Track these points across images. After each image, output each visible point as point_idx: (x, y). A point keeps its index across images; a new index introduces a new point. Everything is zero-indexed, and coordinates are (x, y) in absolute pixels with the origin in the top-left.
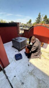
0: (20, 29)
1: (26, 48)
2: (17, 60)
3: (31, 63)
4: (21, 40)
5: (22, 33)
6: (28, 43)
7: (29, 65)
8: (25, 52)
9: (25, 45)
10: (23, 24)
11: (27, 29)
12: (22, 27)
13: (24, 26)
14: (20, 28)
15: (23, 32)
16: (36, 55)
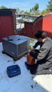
0: (17, 21)
1: (29, 54)
2: (10, 77)
3: (36, 83)
4: (19, 40)
5: (22, 28)
6: (32, 47)
7: (32, 87)
8: (26, 63)
9: (26, 49)
10: (23, 11)
11: (31, 21)
12: (21, 18)
13: (24, 16)
14: (18, 18)
15: (23, 26)
16: (45, 67)
